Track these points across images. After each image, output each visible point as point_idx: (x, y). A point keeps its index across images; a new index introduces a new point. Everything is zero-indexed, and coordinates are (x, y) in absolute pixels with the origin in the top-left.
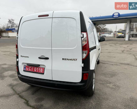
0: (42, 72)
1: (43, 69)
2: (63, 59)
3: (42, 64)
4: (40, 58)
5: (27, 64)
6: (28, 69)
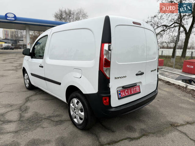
0: (139, 91)
2: (151, 71)
3: (138, 82)
4: (137, 75)
5: (123, 87)
6: (124, 94)
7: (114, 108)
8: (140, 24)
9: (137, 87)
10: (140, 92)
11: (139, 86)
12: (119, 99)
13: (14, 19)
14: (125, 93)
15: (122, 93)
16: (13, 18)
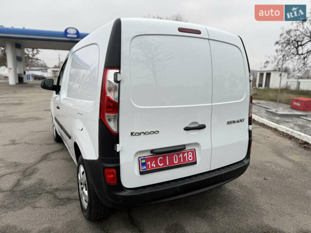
0: (193, 159)
1: (192, 152)
2: (228, 123)
4: (187, 129)
5: (152, 151)
6: (154, 165)
7: (129, 191)
8: (199, 32)
9: (188, 152)
10: (195, 163)
11: (194, 152)
12: (142, 173)
13: (76, 36)
14: (156, 163)
15: (149, 163)
16: (75, 34)
